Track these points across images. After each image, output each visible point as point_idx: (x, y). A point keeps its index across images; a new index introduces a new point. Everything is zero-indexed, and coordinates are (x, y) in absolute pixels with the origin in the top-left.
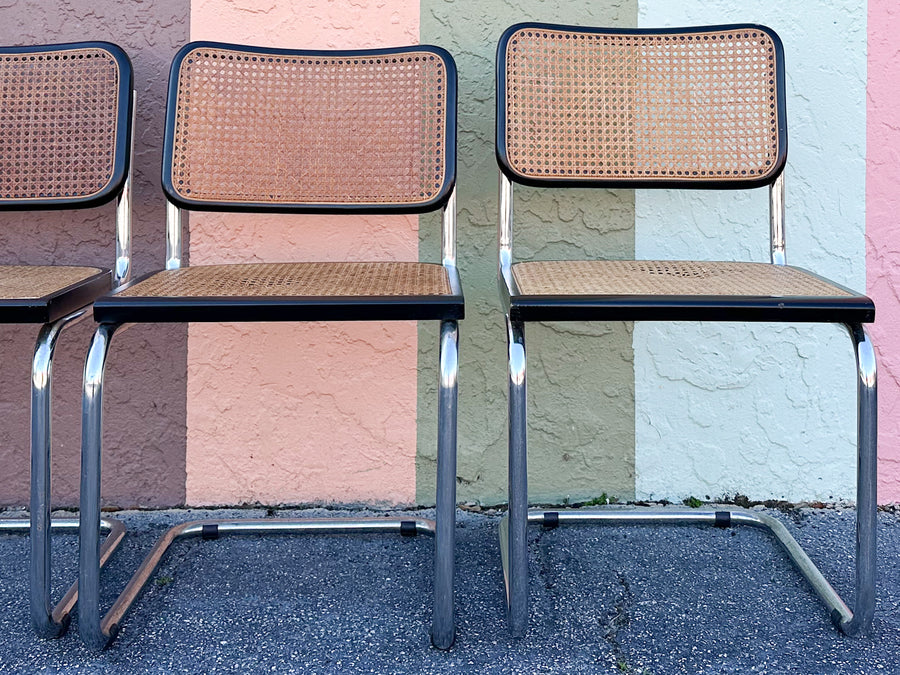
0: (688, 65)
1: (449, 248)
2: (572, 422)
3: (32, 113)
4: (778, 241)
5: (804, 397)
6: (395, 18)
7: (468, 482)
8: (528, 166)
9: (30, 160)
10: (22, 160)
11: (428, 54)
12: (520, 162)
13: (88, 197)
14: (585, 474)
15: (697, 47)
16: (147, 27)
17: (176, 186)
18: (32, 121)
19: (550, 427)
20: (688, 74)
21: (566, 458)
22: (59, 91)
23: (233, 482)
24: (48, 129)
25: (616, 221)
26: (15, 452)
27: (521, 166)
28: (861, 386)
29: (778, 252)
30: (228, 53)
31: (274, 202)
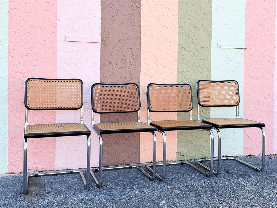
0: (225, 87)
1: (191, 117)
2: (201, 145)
3: (124, 96)
4: (238, 115)
5: (235, 139)
6: (173, 78)
7: (185, 156)
8: (203, 104)
9: (125, 104)
10: (123, 104)
11: (187, 85)
12: (202, 103)
13: (135, 110)
14: (203, 154)
15: (226, 84)
16: (133, 79)
17: (151, 108)
18: (124, 97)
19: (197, 146)
20: (225, 88)
21: (200, 151)
22: (128, 92)
23: (147, 158)
24: (127, 99)
25: (208, 111)
26: (111, 156)
27: (202, 104)
28: (263, 136)
29: (238, 116)
30: (156, 85)
31: (165, 110)
